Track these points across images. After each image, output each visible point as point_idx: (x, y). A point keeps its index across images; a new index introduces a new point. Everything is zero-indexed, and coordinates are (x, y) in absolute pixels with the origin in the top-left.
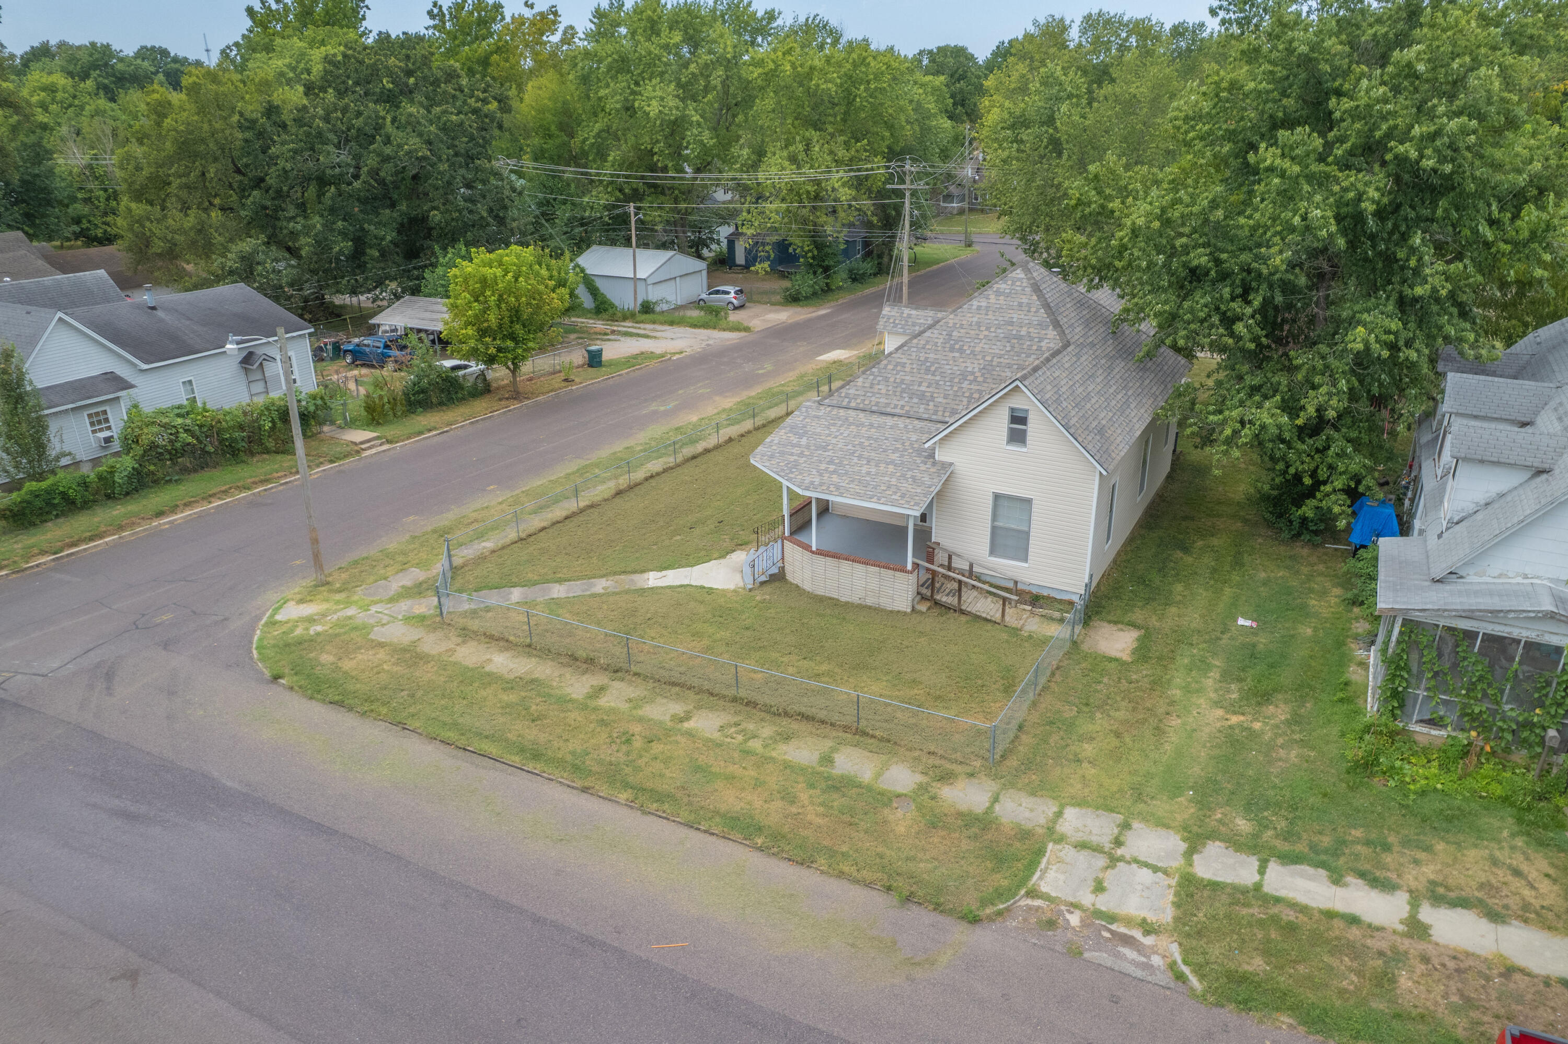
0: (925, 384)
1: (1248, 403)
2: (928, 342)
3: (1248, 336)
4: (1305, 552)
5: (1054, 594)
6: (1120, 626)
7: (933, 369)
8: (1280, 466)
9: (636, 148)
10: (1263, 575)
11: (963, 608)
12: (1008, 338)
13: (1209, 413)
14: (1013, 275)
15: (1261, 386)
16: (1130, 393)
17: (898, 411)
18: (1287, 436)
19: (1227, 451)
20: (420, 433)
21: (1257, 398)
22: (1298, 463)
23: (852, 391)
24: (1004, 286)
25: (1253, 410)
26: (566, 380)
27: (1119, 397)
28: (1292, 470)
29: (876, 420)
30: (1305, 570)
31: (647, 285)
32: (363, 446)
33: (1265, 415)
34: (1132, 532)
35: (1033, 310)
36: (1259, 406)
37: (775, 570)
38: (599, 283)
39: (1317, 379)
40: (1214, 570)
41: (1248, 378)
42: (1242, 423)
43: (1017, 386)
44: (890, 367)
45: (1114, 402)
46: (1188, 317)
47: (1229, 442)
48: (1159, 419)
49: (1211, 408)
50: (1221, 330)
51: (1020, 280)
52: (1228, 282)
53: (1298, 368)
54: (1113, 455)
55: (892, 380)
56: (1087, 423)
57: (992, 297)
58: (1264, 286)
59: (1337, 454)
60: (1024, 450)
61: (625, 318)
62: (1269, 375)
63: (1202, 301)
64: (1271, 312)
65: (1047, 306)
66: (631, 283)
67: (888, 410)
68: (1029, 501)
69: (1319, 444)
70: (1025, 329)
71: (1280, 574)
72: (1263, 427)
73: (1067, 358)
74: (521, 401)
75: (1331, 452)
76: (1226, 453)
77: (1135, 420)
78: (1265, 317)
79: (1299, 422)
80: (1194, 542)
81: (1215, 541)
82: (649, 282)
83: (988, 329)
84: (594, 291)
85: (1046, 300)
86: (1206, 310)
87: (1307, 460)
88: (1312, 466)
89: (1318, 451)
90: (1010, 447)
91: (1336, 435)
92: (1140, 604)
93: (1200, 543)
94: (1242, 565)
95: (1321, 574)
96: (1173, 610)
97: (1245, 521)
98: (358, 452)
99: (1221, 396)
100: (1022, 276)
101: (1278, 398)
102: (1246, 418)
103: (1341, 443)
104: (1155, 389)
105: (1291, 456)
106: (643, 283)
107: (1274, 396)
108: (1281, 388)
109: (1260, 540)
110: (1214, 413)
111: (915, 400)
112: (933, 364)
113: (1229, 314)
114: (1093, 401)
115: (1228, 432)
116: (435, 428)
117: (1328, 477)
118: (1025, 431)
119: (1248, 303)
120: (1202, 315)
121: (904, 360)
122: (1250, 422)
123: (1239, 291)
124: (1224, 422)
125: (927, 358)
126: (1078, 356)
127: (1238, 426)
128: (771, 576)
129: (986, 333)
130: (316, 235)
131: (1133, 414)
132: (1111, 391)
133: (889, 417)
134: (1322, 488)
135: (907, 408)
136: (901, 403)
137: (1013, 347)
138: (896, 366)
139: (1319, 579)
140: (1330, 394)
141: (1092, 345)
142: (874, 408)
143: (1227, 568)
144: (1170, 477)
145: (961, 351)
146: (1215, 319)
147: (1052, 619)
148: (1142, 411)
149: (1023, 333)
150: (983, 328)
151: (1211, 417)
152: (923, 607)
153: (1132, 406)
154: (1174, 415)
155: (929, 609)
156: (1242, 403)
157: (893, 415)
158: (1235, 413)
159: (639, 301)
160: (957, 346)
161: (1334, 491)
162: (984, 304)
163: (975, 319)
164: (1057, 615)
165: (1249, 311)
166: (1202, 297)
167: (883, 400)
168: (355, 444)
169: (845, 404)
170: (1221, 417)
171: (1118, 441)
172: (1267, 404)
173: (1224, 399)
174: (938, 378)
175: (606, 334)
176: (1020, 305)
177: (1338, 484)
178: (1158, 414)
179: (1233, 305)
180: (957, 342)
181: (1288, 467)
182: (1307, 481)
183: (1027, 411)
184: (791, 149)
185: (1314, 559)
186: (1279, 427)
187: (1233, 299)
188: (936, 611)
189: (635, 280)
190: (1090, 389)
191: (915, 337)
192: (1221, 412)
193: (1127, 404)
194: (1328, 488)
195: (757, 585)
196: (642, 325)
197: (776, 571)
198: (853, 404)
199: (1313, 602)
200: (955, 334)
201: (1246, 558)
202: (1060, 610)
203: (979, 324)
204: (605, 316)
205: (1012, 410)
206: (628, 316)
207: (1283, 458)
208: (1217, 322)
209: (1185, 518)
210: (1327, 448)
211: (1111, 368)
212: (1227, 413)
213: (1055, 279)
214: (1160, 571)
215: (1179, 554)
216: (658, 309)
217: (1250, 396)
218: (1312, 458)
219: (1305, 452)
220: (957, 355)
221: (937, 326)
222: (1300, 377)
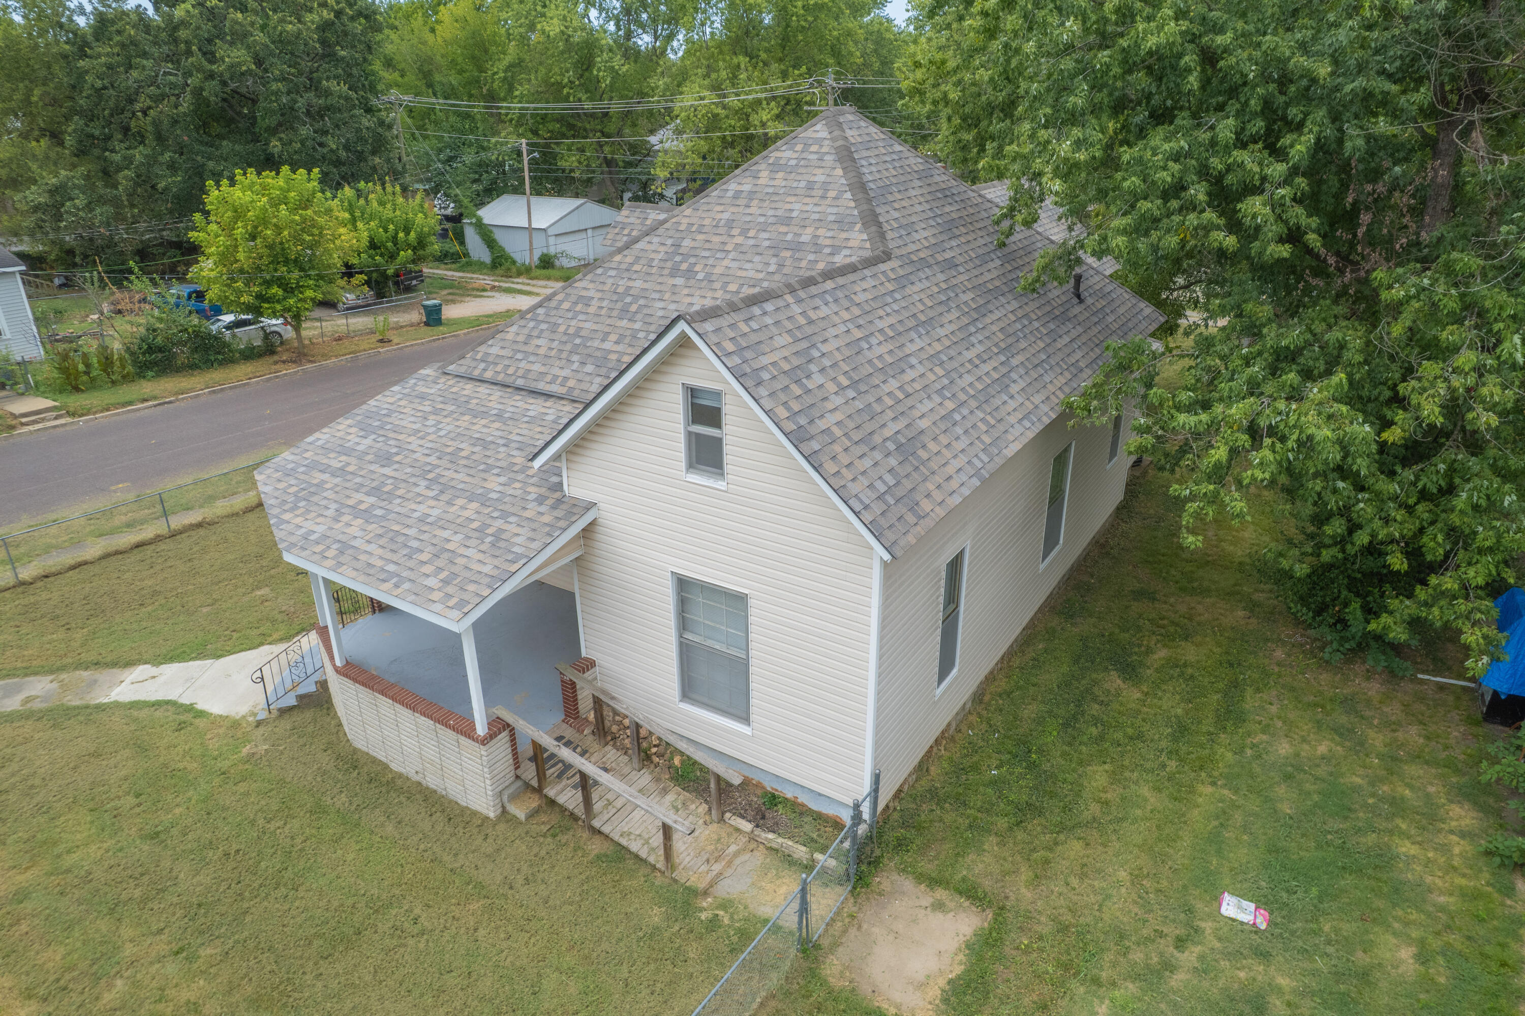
0: (613, 337)
1: (1269, 388)
2: (638, 258)
3: (1273, 229)
4: (1374, 689)
5: (803, 799)
6: (941, 894)
7: (634, 308)
8: (1336, 527)
9: (546, 81)
10: (1284, 749)
11: (596, 823)
12: (775, 249)
13: (1179, 408)
14: (810, 133)
15: (1299, 351)
16: (1015, 362)
17: (555, 388)
18: (1362, 465)
19: (1216, 494)
20: (130, 403)
21: (1292, 377)
22: (1377, 523)
23: (495, 350)
24: (789, 154)
25: (1281, 405)
26: (381, 341)
27: (986, 367)
28: (1362, 538)
29: (519, 402)
30: (1377, 740)
31: (547, 236)
32: (24, 420)
33: (1312, 416)
34: (1031, 625)
35: (832, 194)
36: (1295, 395)
37: (309, 687)
38: (499, 236)
39: (1448, 335)
40: (1181, 730)
41: (1271, 334)
42: (1253, 431)
43: (683, 336)
44: (566, 305)
45: (968, 379)
46: (1133, 182)
47: (1218, 474)
48: (1072, 415)
49: (1185, 397)
50: (1210, 215)
51: (819, 142)
52: (1233, 107)
53: (1396, 309)
54: (926, 505)
55: (562, 329)
56: (869, 427)
57: (765, 174)
58: (1320, 114)
59: (1476, 508)
60: (721, 485)
61: (519, 274)
62: (1319, 327)
63: (1166, 146)
64: (1333, 182)
65: (860, 187)
66: (526, 235)
67: (541, 386)
68: (739, 600)
69: (1432, 480)
70: (809, 230)
71: (1322, 749)
72: (1307, 444)
73: (870, 282)
74: (301, 365)
75: (1461, 500)
76: (1213, 499)
77: (1012, 419)
78: (1317, 183)
79: (1393, 435)
80: (1149, 651)
81: (1190, 653)
82: (550, 232)
83: (744, 232)
84: (490, 243)
85: (860, 175)
86: (1175, 167)
87: (1400, 515)
88: (1410, 527)
89: (1424, 495)
90: (694, 478)
91: (1473, 463)
92: (1002, 823)
93: (1162, 654)
94: (1240, 719)
95: (1417, 757)
96: (1074, 848)
97: (1252, 606)
98: (13, 427)
99: (1209, 369)
100: (824, 134)
101: (1340, 377)
102: (1263, 423)
103: (1489, 482)
104: (1079, 354)
105: (1363, 507)
106: (543, 234)
107: (1329, 373)
108: (1347, 355)
109: (1279, 654)
110: (1189, 408)
111: (589, 368)
112: (636, 298)
113: (1230, 179)
114: (910, 374)
115: (1220, 453)
116: (155, 398)
117: (1447, 556)
118: (719, 442)
119: (1277, 153)
120: (1165, 177)
121: (591, 293)
122: (1272, 431)
123: (1258, 126)
124: (1214, 427)
125: (629, 288)
126: (902, 282)
127: (1244, 439)
128: (300, 697)
129: (739, 240)
130: (137, 167)
131: (1012, 404)
132: (969, 355)
133: (540, 401)
134: (1433, 580)
135: (571, 383)
136: (565, 373)
137: (781, 265)
138: (576, 303)
139: (1413, 770)
140: (1480, 371)
141: (951, 264)
142: (520, 382)
143: (1207, 725)
144: (1123, 510)
145: (690, 273)
146: (1198, 192)
147: (789, 860)
148: (1037, 399)
149: (805, 238)
150: (735, 232)
151: (1182, 418)
152: (519, 811)
153: (1014, 388)
154: (1104, 410)
155: (531, 816)
156: (1254, 388)
157: (548, 396)
158: (1238, 411)
159: (537, 255)
160: (684, 266)
161: (1465, 589)
162: (747, 188)
163: (726, 216)
164: (800, 852)
165: (1278, 169)
166: (1167, 139)
167: (537, 367)
168: (15, 417)
169: (476, 373)
170: (1204, 417)
171: (950, 470)
172: (1315, 392)
173: (1215, 375)
174: (637, 326)
175: (484, 290)
176: (810, 186)
177: (1477, 575)
178: (1070, 406)
179: (1239, 155)
180: (686, 257)
181: (1351, 532)
182: (1397, 562)
183: (718, 395)
184: (714, 76)
185: (1394, 711)
186: (1344, 445)
187: (1242, 144)
188: (549, 819)
189: (530, 230)
190: (910, 348)
191: (620, 251)
192: (1206, 406)
193: (1003, 383)
194: (1449, 582)
195: (275, 713)
196: (534, 282)
197: (312, 688)
198: (488, 375)
199: (1406, 848)
200: (687, 243)
201: (1251, 701)
202: (809, 842)
203: (730, 224)
204: (499, 271)
205: (692, 392)
206: (525, 271)
207: (1345, 511)
208: (1202, 197)
209: (1140, 594)
210: (1450, 490)
211: (982, 311)
212: (1219, 409)
213: (898, 148)
214: (1066, 725)
215: (1114, 681)
216: (557, 263)
217: (1274, 371)
218: (1410, 509)
219: (1395, 498)
220: (679, 281)
221: (661, 231)
222: (1398, 330)
